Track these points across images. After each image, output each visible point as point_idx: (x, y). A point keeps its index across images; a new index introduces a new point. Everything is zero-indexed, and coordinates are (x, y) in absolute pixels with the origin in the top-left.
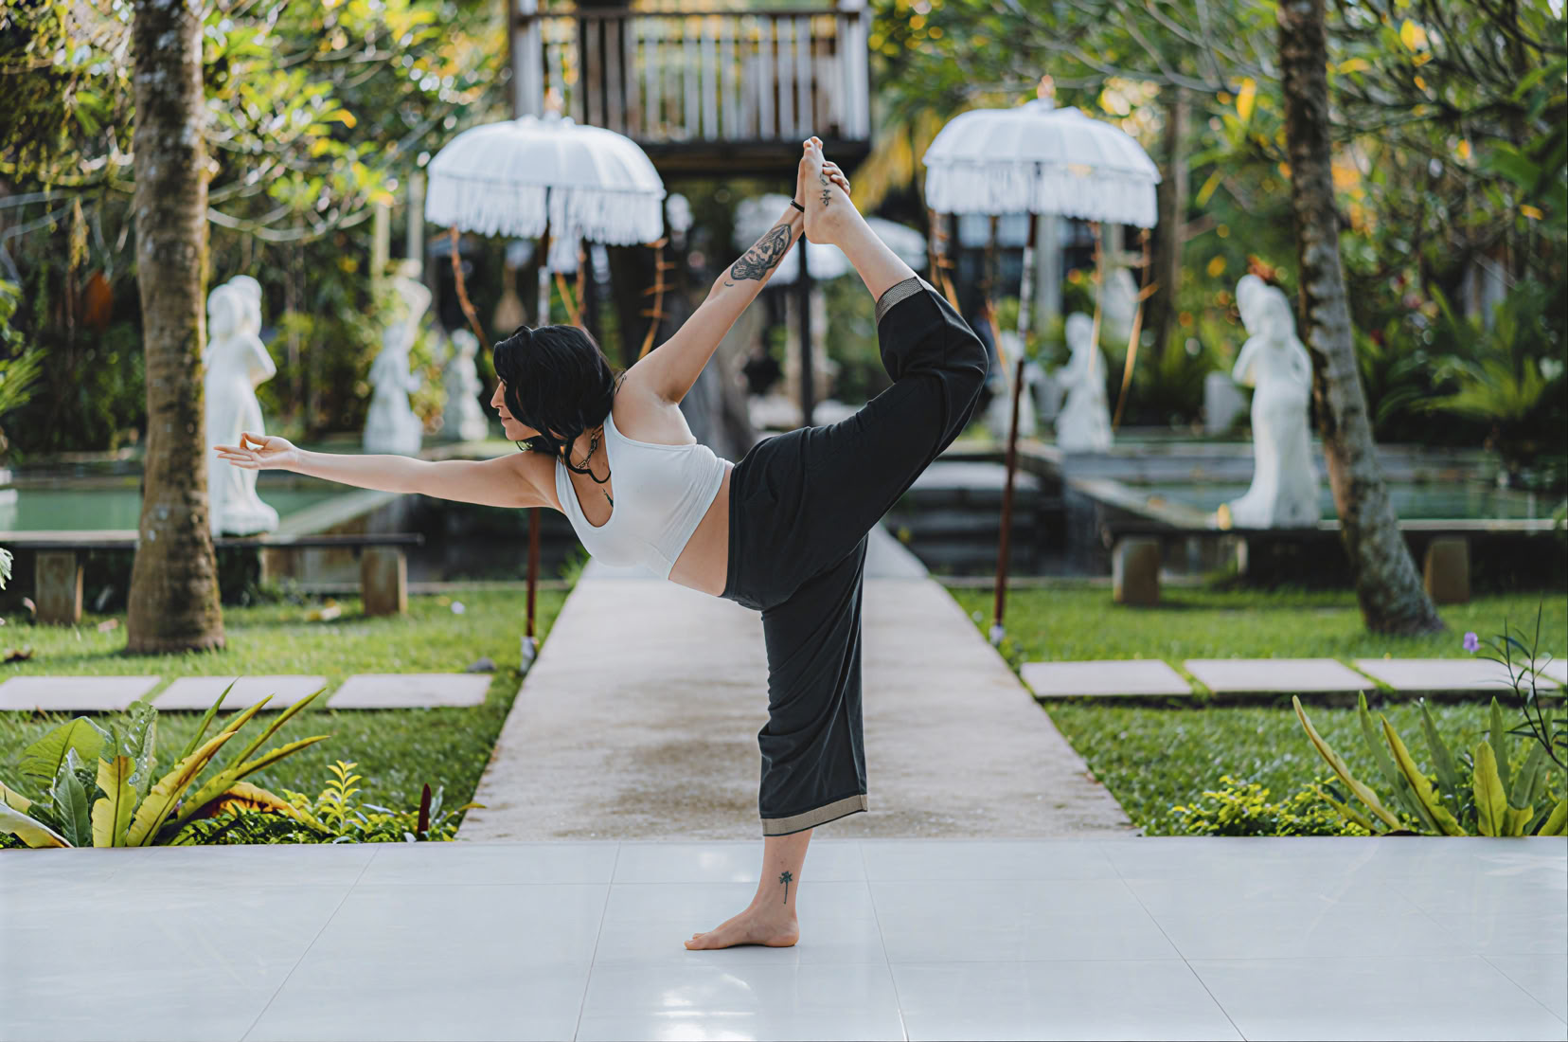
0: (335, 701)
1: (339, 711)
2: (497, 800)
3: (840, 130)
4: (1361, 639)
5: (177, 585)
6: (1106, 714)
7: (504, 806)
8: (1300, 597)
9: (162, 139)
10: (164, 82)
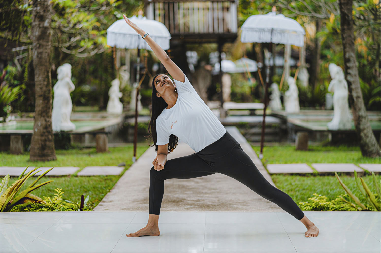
0: (80, 174)
1: (81, 176)
2: (110, 200)
3: (230, 31)
4: (361, 159)
5: (43, 143)
6: (289, 178)
7: (111, 202)
8: (346, 148)
9: (39, 25)
10: (40, 9)
